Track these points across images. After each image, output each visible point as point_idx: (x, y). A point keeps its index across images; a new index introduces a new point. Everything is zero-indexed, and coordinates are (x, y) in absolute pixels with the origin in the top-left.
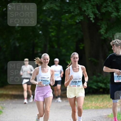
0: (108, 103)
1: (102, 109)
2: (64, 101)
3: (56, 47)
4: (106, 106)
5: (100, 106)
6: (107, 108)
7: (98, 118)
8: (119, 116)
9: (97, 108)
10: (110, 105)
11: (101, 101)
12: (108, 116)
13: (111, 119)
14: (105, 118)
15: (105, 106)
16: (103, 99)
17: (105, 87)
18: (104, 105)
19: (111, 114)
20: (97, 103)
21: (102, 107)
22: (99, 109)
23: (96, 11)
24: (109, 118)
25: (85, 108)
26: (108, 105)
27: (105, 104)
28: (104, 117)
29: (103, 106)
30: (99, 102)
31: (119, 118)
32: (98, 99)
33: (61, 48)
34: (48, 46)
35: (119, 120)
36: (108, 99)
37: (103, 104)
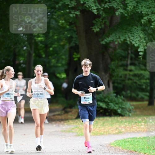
0: (110, 127)
1: (103, 136)
2: (54, 125)
3: (44, 56)
4: (108, 131)
5: (100, 132)
6: (109, 134)
7: (98, 147)
8: (125, 145)
9: (97, 135)
10: (112, 131)
11: (101, 125)
12: (111, 144)
13: (113, 148)
14: (107, 147)
15: (106, 132)
16: (103, 123)
17: (107, 107)
18: (105, 130)
19: (114, 142)
20: (97, 128)
21: (102, 132)
22: (99, 135)
23: (98, 6)
24: (112, 147)
25: (81, 134)
26: (110, 131)
27: (107, 129)
28: (105, 146)
29: (104, 132)
30: (99, 126)
31: (125, 147)
32: (97, 123)
33: (50, 57)
34: (34, 55)
35: (125, 149)
36: (110, 123)
37: (103, 130)
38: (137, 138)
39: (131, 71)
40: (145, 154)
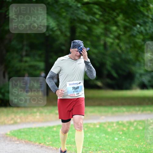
38: (32, 128)
39: (26, 62)
40: (40, 143)
